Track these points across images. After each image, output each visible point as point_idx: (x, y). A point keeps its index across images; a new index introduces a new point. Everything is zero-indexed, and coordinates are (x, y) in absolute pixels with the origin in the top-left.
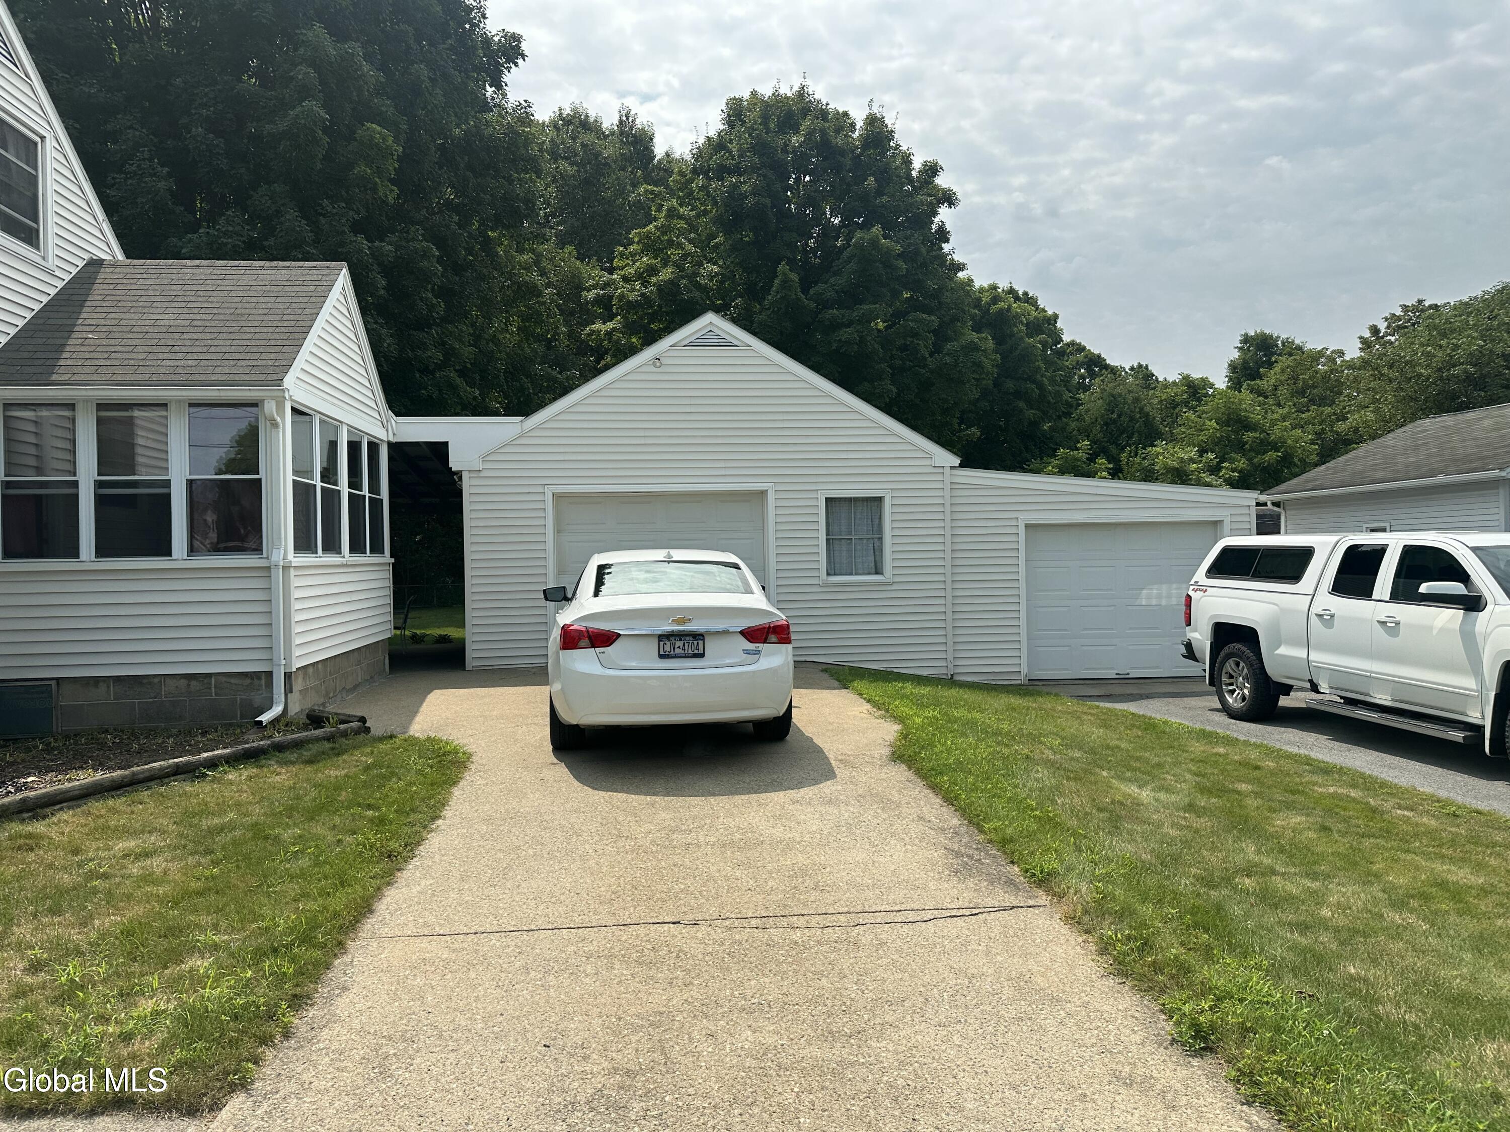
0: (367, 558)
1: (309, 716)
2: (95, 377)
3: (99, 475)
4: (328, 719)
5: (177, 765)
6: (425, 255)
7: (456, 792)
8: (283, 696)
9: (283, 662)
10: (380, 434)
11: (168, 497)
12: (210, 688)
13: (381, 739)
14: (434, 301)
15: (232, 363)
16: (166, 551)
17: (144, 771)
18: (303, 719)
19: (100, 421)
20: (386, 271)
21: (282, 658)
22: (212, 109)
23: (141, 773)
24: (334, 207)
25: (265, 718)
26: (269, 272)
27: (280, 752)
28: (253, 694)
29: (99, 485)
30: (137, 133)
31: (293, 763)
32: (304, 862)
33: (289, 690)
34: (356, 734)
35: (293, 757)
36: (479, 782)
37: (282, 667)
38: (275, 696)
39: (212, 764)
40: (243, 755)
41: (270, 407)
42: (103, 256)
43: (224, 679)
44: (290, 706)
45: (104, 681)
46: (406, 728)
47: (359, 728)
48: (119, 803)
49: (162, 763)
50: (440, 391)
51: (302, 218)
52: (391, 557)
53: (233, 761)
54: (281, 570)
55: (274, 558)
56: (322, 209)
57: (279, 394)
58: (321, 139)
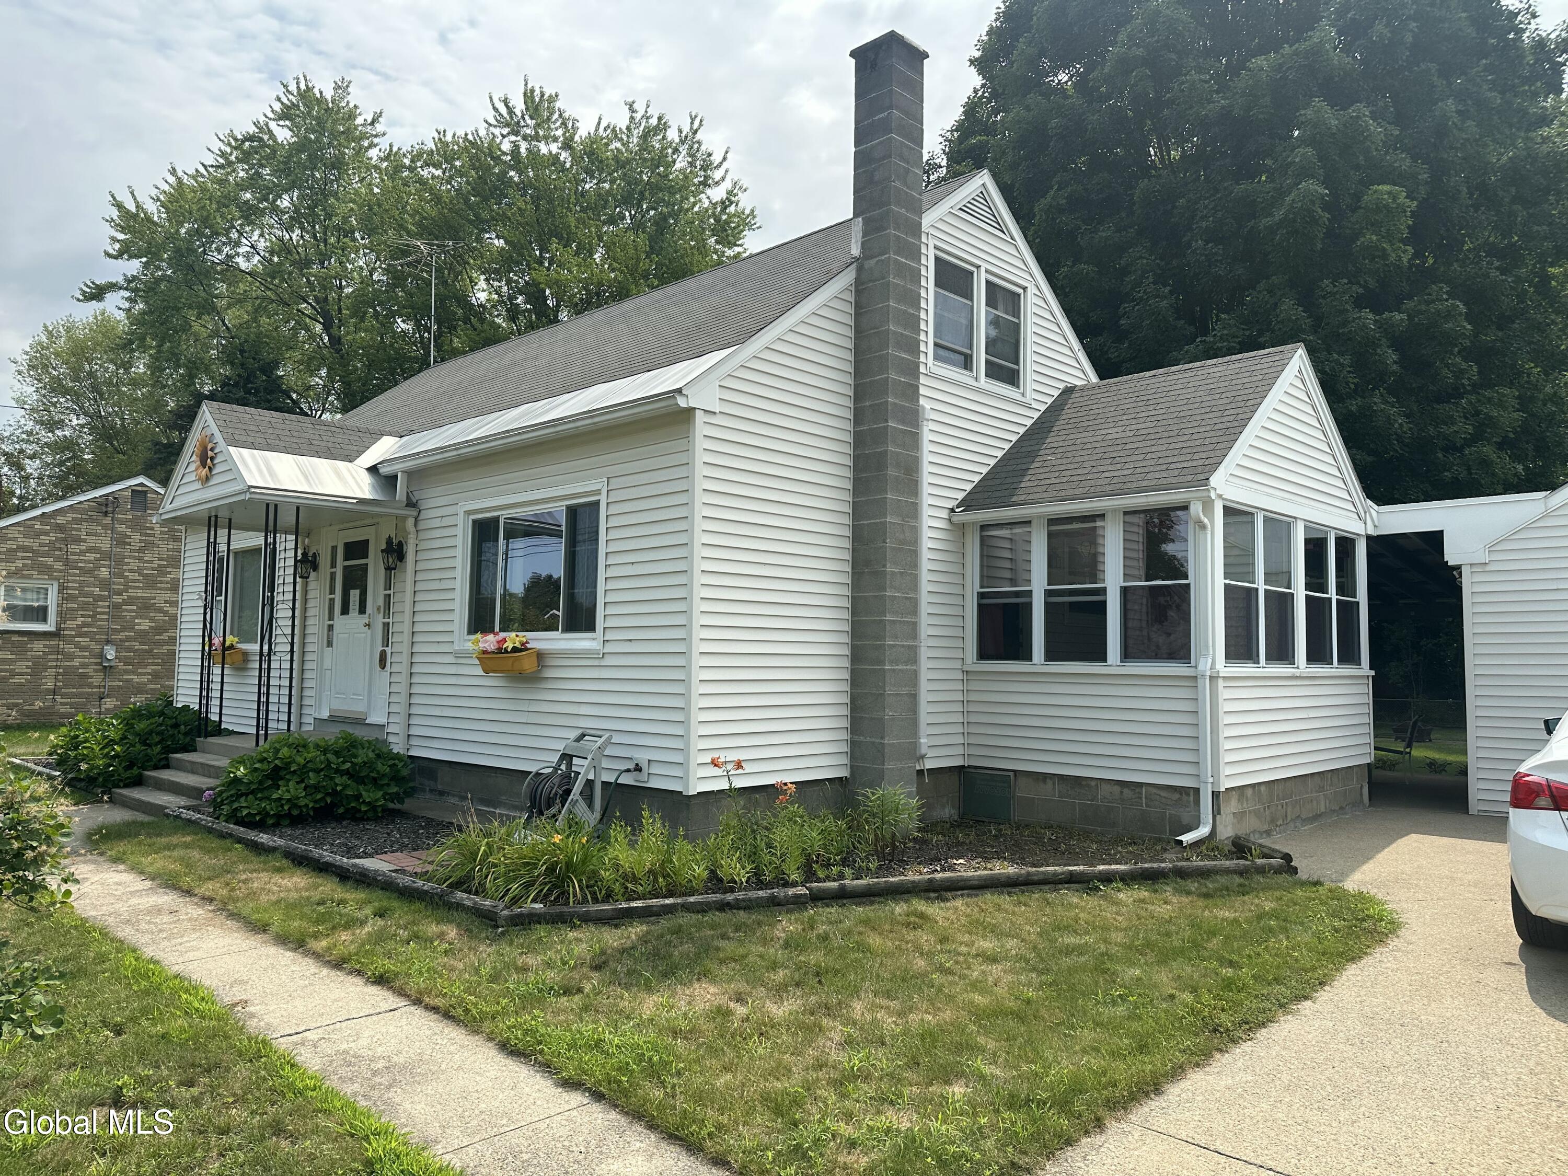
0: (1335, 669)
1: (1234, 844)
2: (1045, 495)
3: (1049, 585)
4: (1250, 850)
5: (1071, 873)
6: (1449, 315)
7: (1352, 970)
8: (1211, 816)
9: (1211, 780)
10: (1354, 526)
11: (1104, 603)
12: (1141, 798)
13: (1303, 884)
14: (1464, 365)
15: (1165, 467)
16: (1101, 656)
17: (1038, 873)
18: (1229, 847)
19: (1050, 535)
20: (1397, 343)
21: (1210, 775)
22: (1211, 219)
23: (1035, 875)
24: (1335, 286)
25: (1186, 838)
26: (1220, 369)
27: (1182, 878)
28: (1182, 810)
29: (1048, 593)
30: (1145, 261)
31: (1189, 893)
32: (1121, 1010)
33: (1216, 812)
34: (1275, 873)
35: (1193, 886)
36: (1389, 965)
37: (1210, 786)
38: (1202, 816)
39: (1107, 878)
40: (1141, 874)
41: (1196, 509)
42: (1079, 383)
43: (1154, 791)
44: (1219, 828)
45: (1051, 778)
46: (1344, 875)
47: (1281, 866)
48: (1005, 900)
49: (1057, 868)
50: (1469, 469)
51: (1298, 305)
52: (1371, 669)
53: (1128, 879)
54: (1208, 681)
55: (1200, 667)
56: (1323, 290)
57: (1205, 494)
58: (1321, 217)
